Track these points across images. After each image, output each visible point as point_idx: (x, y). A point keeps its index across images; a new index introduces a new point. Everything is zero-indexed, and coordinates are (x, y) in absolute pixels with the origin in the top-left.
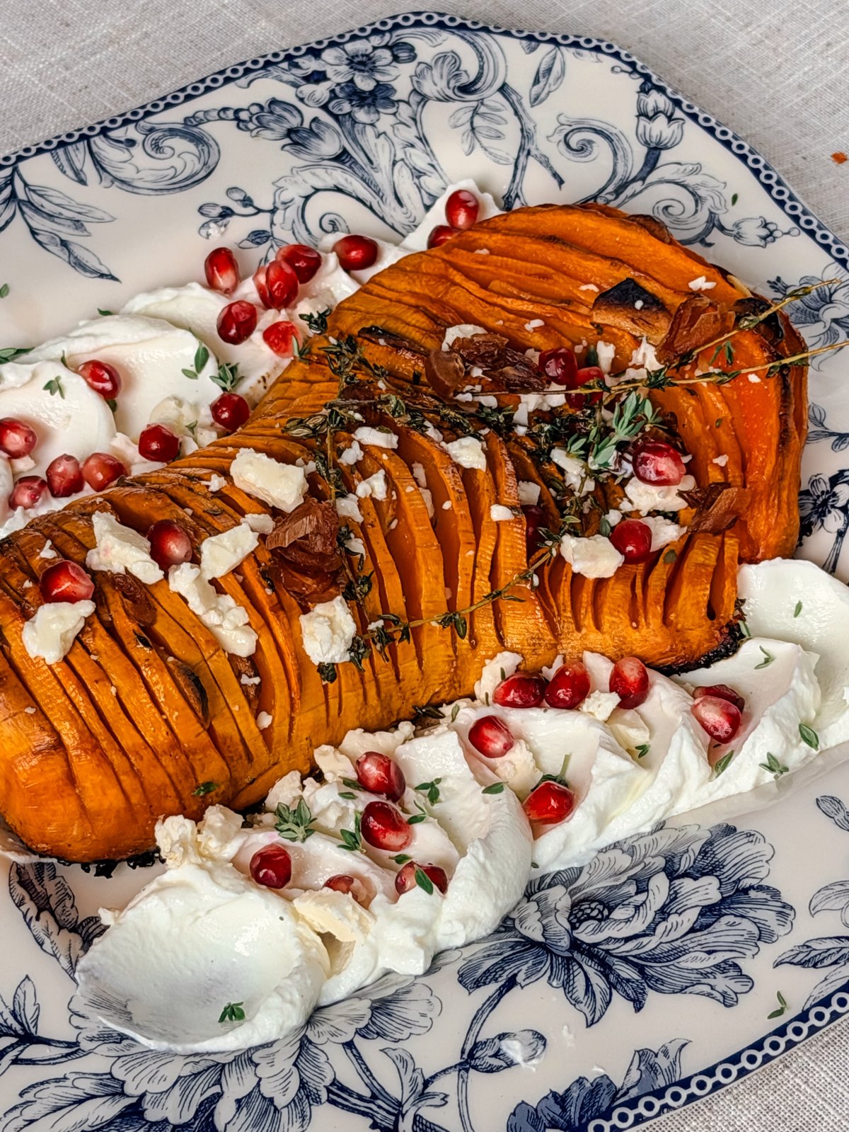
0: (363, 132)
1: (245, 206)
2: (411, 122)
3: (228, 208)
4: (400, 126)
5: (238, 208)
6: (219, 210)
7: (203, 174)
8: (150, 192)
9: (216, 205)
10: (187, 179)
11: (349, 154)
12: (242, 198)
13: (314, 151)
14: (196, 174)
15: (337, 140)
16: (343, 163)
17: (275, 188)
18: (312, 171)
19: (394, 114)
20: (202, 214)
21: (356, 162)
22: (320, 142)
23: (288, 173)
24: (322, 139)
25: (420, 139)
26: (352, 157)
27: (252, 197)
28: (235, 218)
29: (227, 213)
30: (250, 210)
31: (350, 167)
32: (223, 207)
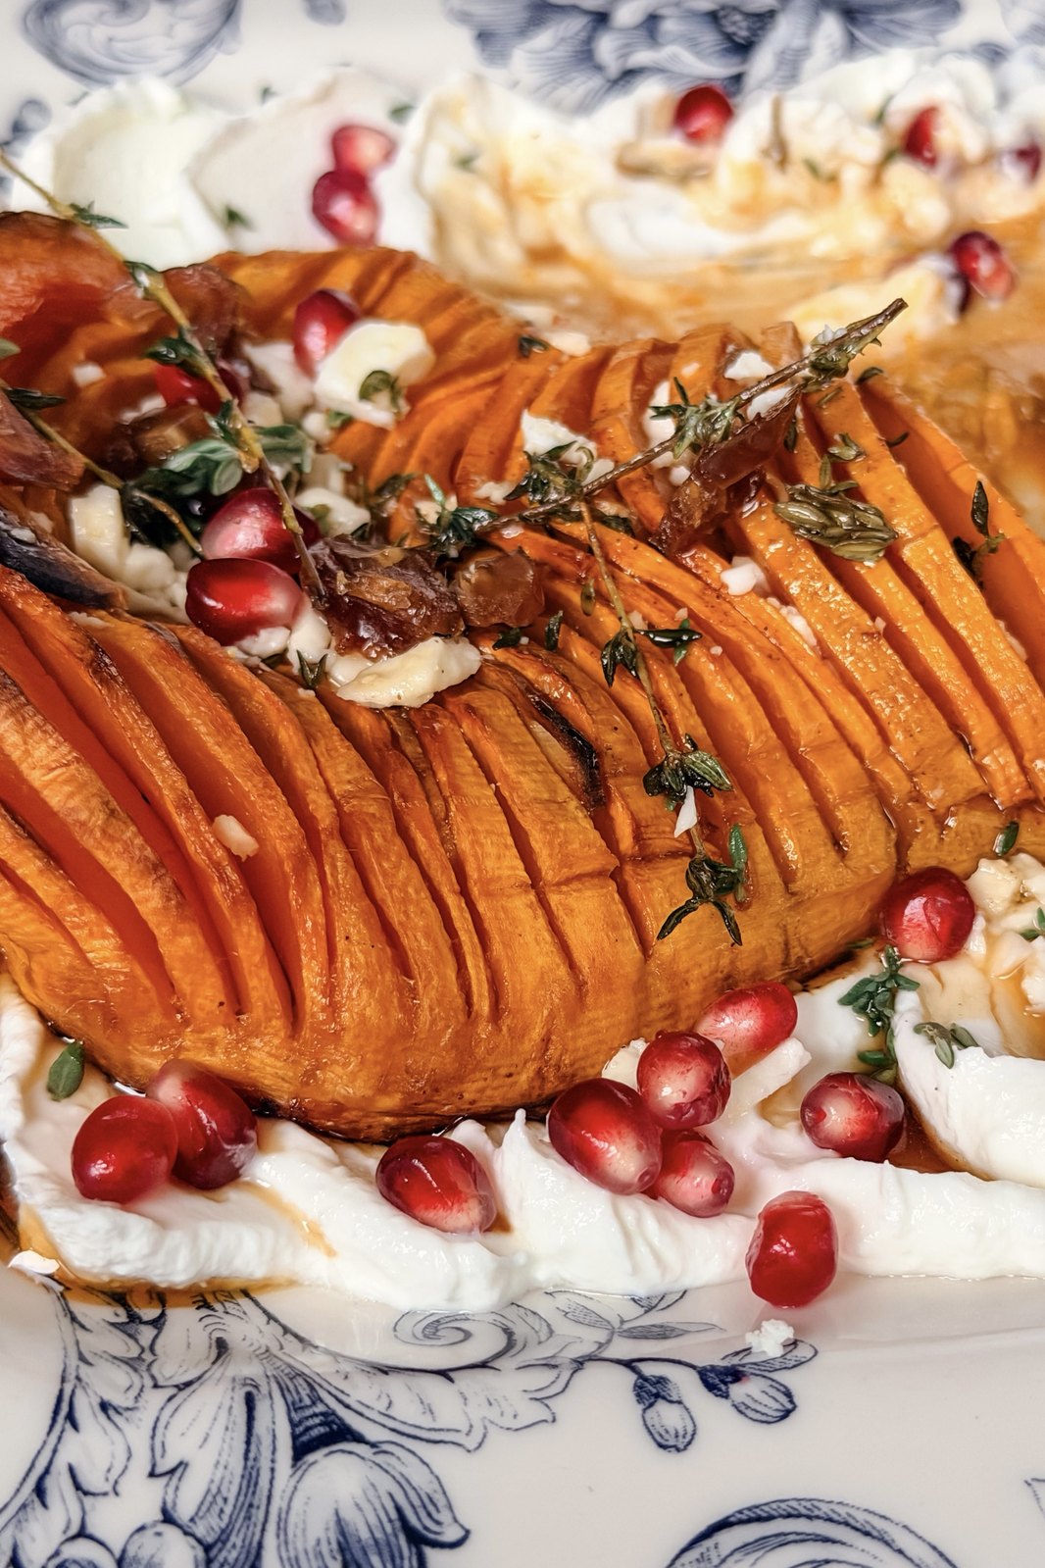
0: (212, 1498)
1: (661, 1381)
2: (59, 1486)
3: (710, 1387)
4: (92, 1480)
5: (685, 1383)
6: (737, 1391)
7: (729, 1539)
8: (903, 1540)
9: (740, 1409)
10: (782, 1541)
11: (295, 1437)
12: (661, 1406)
13: (386, 1484)
14: (744, 1548)
15: (297, 1505)
16: (329, 1417)
17: (557, 1404)
18: (426, 1422)
19: (82, 1533)
20: (788, 1394)
21: (293, 1407)
22: (350, 1515)
23: (495, 1436)
24: (339, 1521)
25: (71, 1418)
26: (293, 1425)
27: (631, 1397)
28: (702, 1361)
29: (719, 1379)
30: (649, 1370)
31: (316, 1399)
32: (726, 1396)
